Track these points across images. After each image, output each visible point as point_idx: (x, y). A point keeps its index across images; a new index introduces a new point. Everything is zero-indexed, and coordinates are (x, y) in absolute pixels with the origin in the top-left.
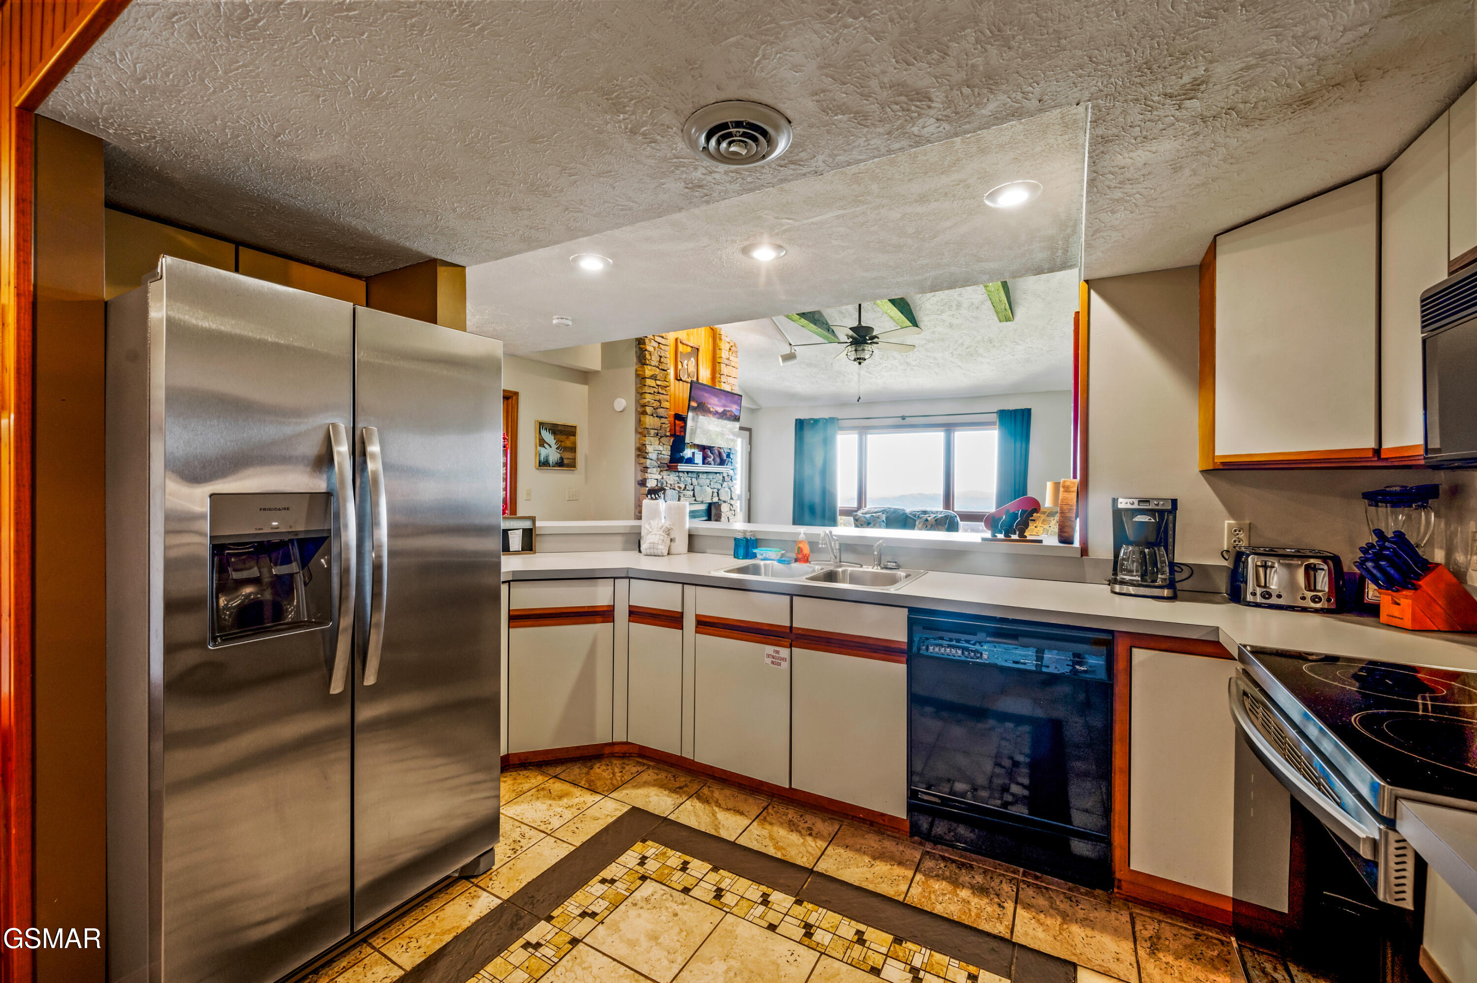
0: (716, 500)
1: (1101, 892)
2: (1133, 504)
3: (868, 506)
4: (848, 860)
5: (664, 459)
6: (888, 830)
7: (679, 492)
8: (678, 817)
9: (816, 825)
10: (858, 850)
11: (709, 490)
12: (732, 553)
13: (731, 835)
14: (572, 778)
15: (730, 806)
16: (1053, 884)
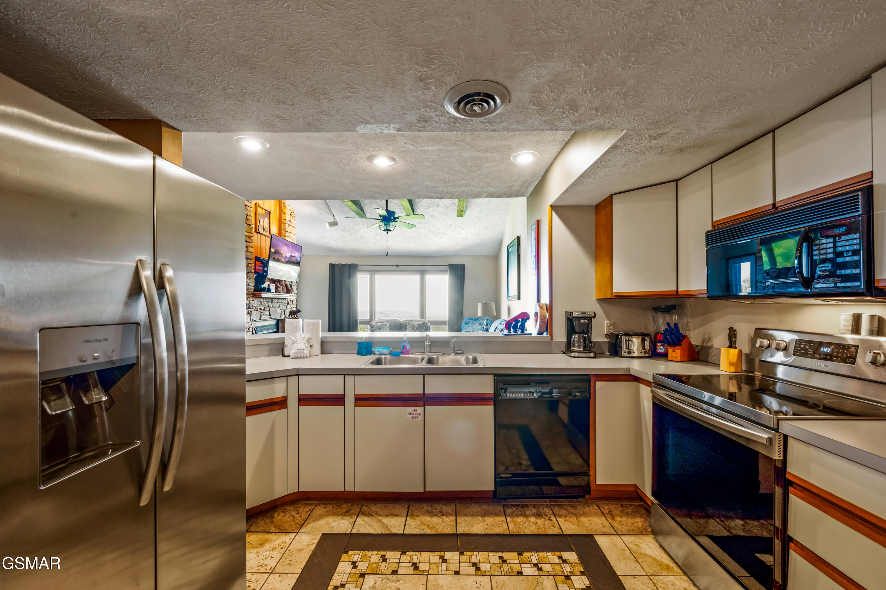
0: (283, 317)
1: (581, 499)
2: (579, 315)
3: (376, 319)
4: (471, 522)
5: (250, 289)
6: (480, 500)
7: (261, 312)
8: (358, 530)
9: (443, 509)
10: (473, 515)
11: (279, 311)
12: (356, 352)
13: (399, 530)
14: (261, 529)
15: (387, 513)
16: (563, 502)
